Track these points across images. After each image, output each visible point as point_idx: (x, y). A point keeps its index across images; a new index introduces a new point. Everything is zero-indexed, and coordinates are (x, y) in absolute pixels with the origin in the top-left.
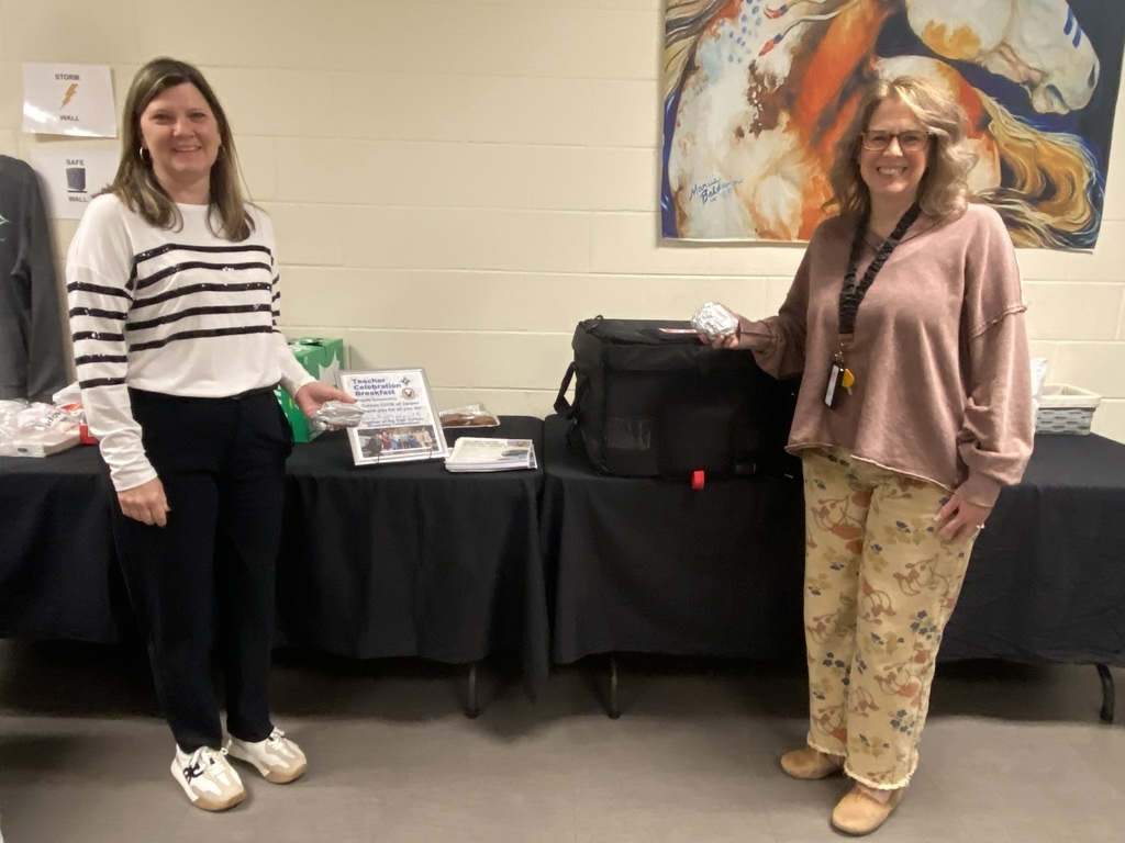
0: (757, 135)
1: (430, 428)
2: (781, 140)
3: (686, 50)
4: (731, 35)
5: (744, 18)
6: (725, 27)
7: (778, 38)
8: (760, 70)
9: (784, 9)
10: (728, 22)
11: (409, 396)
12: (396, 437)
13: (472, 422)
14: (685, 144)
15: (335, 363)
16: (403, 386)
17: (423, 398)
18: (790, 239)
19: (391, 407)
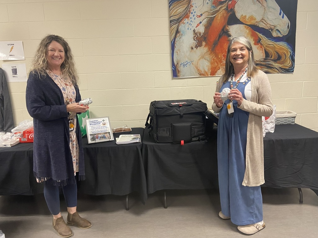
0: (197, 49)
1: (109, 133)
2: (203, 50)
3: (176, 27)
4: (188, 23)
5: (191, 18)
6: (186, 21)
7: (201, 23)
8: (196, 31)
9: (201, 15)
10: (187, 19)
11: (104, 124)
12: (100, 136)
13: (124, 130)
14: (178, 52)
15: (87, 116)
16: (103, 122)
17: (108, 125)
18: (208, 75)
19: (99, 128)
